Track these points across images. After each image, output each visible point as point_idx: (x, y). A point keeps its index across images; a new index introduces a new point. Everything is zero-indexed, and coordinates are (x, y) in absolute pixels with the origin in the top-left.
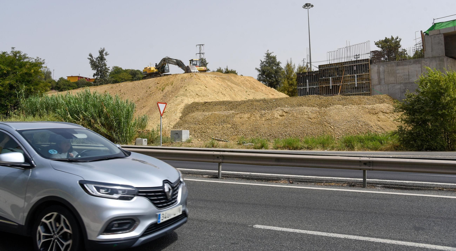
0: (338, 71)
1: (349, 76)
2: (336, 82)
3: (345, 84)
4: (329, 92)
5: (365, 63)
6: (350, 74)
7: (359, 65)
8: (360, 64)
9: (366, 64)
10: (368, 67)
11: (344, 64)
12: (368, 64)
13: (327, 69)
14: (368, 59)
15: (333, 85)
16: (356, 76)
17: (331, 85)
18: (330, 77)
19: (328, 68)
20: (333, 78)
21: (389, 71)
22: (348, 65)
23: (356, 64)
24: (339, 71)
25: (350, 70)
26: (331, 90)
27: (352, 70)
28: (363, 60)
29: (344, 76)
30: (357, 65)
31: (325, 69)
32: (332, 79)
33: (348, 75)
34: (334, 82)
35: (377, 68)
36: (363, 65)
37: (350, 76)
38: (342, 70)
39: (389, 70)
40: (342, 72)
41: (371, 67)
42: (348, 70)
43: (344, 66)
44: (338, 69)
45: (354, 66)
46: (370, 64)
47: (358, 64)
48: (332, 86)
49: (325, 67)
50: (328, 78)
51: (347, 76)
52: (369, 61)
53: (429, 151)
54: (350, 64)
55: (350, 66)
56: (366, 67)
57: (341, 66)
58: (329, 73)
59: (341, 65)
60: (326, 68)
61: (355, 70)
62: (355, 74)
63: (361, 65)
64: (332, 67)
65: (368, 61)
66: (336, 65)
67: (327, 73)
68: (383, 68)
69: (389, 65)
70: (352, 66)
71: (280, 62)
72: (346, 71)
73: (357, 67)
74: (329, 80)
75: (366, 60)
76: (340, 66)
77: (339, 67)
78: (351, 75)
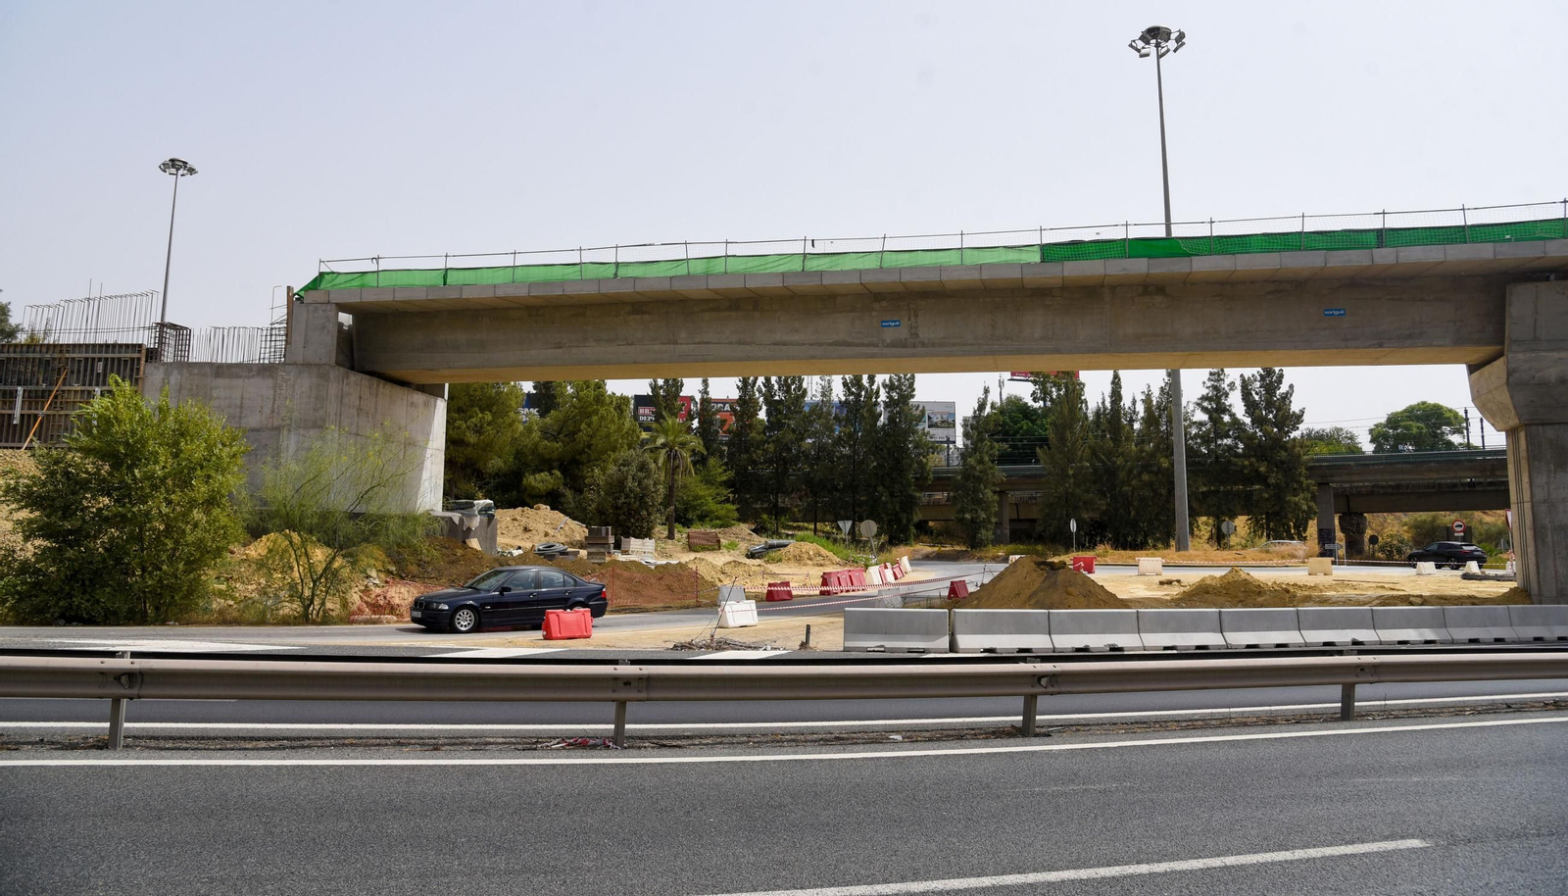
0: (46, 371)
1: (79, 388)
2: (37, 403)
3: (62, 413)
4: (8, 432)
5: (129, 355)
6: (84, 385)
7: (113, 359)
8: (116, 355)
9: (133, 359)
10: (138, 369)
11: (68, 351)
12: (139, 359)
13: (15, 359)
14: (140, 346)
15: (26, 412)
16: (99, 393)
17: (17, 412)
18: (19, 384)
19: (18, 356)
20: (30, 391)
21: (192, 389)
22: (79, 355)
23: (104, 355)
24: (53, 370)
25: (85, 370)
26: (18, 428)
27: (92, 374)
28: (127, 346)
29: (64, 388)
30: (106, 359)
31: (7, 358)
32: (26, 394)
33: (77, 387)
34: (30, 403)
35: (162, 376)
36: (126, 361)
37: (83, 392)
38: (59, 369)
39: (195, 387)
40: (59, 374)
41: (147, 371)
42: (79, 371)
43: (67, 355)
44: (48, 362)
45: (100, 359)
46: (146, 361)
47: (110, 355)
48: (22, 416)
49: (8, 352)
50: (12, 388)
51: (73, 388)
52: (144, 352)
53: (77, 626)
54: (86, 352)
55: (87, 359)
56: (132, 370)
57: (60, 355)
58: (20, 372)
59: (61, 352)
60: (12, 355)
61: (98, 374)
62: (97, 385)
63: (119, 359)
64: (31, 355)
65: (140, 352)
66: (44, 350)
67: (13, 372)
68: (179, 377)
69: (196, 371)
70: (93, 359)
71: (21, 327)
72: (72, 372)
73: (105, 366)
74: (13, 394)
75: (134, 346)
76: (55, 356)
77: (54, 359)
78: (83, 388)
